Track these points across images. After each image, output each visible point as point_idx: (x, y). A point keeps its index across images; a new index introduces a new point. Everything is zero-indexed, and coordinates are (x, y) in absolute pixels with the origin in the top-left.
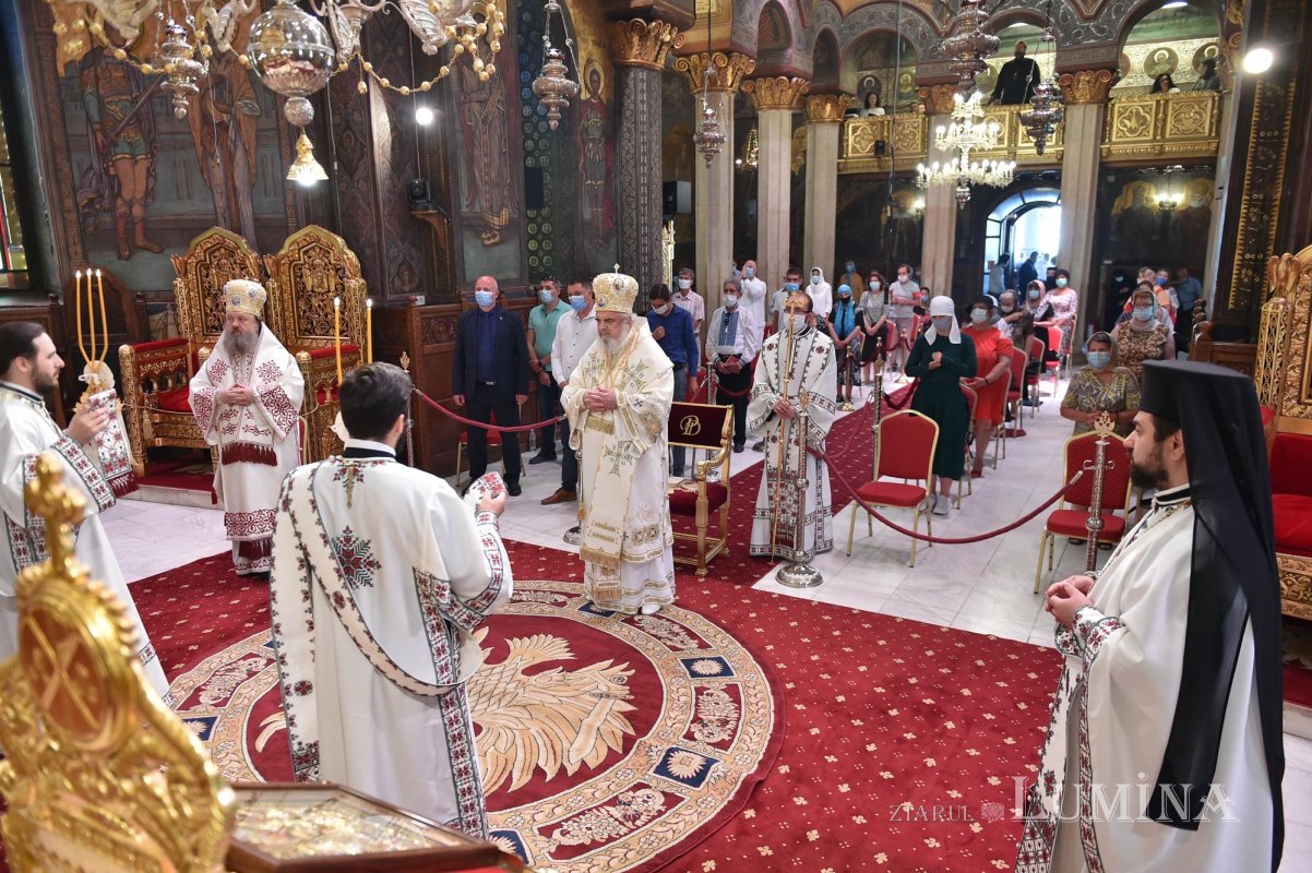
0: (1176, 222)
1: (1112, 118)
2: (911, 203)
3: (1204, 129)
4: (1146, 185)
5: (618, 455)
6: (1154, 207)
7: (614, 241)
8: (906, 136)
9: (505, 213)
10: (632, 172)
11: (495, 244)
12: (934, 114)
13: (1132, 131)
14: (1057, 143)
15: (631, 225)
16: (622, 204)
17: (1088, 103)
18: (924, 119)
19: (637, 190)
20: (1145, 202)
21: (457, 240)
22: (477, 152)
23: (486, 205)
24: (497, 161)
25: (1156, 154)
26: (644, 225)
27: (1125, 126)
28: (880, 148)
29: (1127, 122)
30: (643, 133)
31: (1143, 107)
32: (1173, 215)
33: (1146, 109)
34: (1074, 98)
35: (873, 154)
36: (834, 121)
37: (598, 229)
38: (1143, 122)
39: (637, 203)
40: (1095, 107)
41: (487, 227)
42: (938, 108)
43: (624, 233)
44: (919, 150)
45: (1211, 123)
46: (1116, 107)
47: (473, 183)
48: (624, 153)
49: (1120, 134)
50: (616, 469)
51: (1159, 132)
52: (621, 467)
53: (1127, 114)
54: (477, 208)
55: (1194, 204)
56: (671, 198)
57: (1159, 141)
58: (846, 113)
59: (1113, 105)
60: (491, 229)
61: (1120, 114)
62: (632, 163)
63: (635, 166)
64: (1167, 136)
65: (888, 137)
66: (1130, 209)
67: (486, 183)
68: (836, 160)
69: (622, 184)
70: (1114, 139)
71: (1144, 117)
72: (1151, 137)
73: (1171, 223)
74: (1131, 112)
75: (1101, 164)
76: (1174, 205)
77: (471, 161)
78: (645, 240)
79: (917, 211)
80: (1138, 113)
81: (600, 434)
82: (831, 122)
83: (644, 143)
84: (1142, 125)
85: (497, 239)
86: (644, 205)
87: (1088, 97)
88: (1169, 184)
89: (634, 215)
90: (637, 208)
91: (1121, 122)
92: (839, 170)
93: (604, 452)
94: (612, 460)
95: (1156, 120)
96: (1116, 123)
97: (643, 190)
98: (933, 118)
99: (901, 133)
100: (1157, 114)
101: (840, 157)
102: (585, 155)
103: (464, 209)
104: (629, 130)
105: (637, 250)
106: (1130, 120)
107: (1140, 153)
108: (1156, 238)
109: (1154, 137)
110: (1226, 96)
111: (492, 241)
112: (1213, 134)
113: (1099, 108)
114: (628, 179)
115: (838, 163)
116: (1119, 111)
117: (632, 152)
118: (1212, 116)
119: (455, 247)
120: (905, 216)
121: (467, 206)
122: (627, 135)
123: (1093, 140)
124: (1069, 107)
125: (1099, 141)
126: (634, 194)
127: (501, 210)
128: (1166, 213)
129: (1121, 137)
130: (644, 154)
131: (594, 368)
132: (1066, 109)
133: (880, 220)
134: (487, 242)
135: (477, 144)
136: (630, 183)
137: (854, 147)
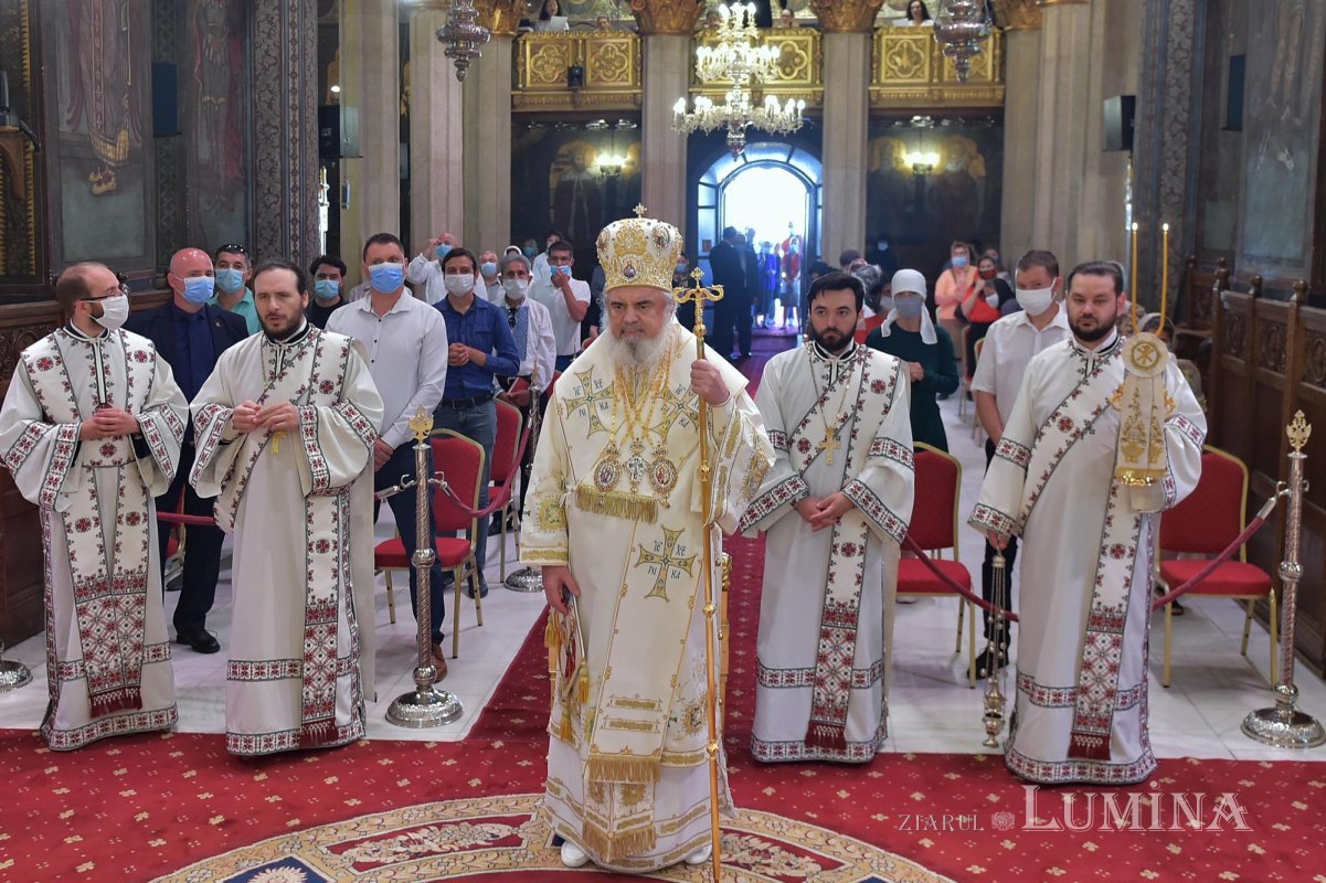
0: (931, 190)
1: (879, 53)
2: (592, 160)
3: (986, 72)
4: (895, 142)
5: (666, 561)
6: (906, 170)
7: (240, 199)
8: (609, 62)
9: (123, 136)
10: (275, 86)
11: (108, 193)
12: (653, 33)
13: (904, 70)
14: (813, 82)
15: (271, 173)
16: (255, 136)
17: (853, 31)
18: (635, 40)
19: (282, 117)
20: (894, 163)
21: (52, 184)
22: (84, 27)
23: (97, 122)
24: (113, 46)
25: (934, 101)
26: (294, 173)
27: (896, 64)
28: (575, 77)
29: (898, 60)
30: (293, 25)
31: (915, 41)
32: (928, 180)
33: (919, 43)
34: (835, 24)
35: (566, 85)
36: (505, 35)
37: (218, 177)
38: (916, 60)
39: (283, 137)
40: (861, 37)
41: (98, 164)
42: (658, 25)
43: (258, 185)
44: (630, 83)
45: (994, 66)
46: (884, 38)
47: (78, 83)
48: (259, 54)
49: (890, 73)
50: (660, 589)
51: (936, 73)
52: (670, 581)
53: (896, 49)
54: (83, 127)
55: (951, 167)
56: (328, 132)
57: (936, 84)
58: (521, 25)
59: (880, 37)
60: (103, 166)
61: (889, 48)
62: (274, 71)
63: (279, 77)
64: (946, 79)
65: (584, 62)
66: (878, 171)
67: (98, 82)
68: (508, 90)
69: (254, 105)
70: (883, 80)
71: (917, 54)
72: (926, 80)
73: (927, 190)
74: (902, 46)
75: (871, 110)
76: (930, 168)
77: (75, 41)
78: (294, 198)
79: (602, 170)
80: (909, 49)
81: (628, 524)
82: (501, 35)
83: (294, 41)
84: (916, 63)
85: (111, 185)
86: (294, 141)
87: (853, 24)
88: (921, 142)
89: (277, 158)
90: (282, 146)
91: (891, 59)
92: (513, 106)
93: (635, 557)
94: (652, 570)
95: (932, 58)
96: (884, 59)
97: (292, 115)
98: (651, 39)
99: (603, 57)
100: (932, 51)
101: (514, 86)
102: (202, 52)
103: (64, 128)
104: (269, 19)
105: (282, 213)
106: (900, 56)
107: (915, 99)
108: (910, 209)
109: (931, 80)
110: (1008, 35)
111: (104, 187)
112: (997, 80)
113: (865, 39)
114: (266, 96)
115: (512, 96)
116: (887, 45)
117: (274, 52)
118: (994, 57)
119: (49, 194)
120: (584, 177)
121: (69, 122)
122: (264, 26)
123: (860, 79)
124: (826, 36)
125: (867, 82)
126: (276, 122)
127: (117, 132)
128: (919, 177)
129: (891, 77)
130: (294, 58)
131: (590, 399)
132: (822, 38)
133: (547, 182)
134: (98, 190)
135: (85, 13)
136: (270, 105)
137: (534, 75)
